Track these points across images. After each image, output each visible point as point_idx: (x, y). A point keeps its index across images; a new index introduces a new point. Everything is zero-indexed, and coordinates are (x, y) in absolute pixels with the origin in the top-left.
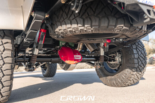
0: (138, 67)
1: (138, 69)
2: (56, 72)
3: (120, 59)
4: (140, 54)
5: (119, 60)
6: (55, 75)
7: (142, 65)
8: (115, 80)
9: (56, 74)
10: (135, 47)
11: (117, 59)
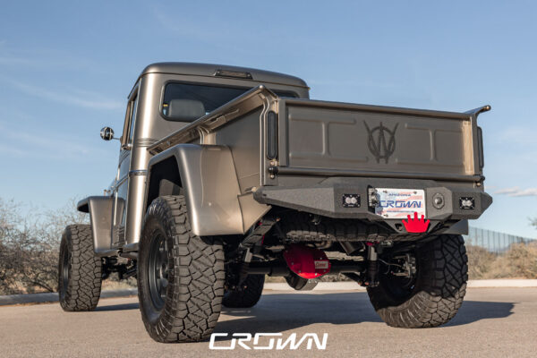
0: (444, 285)
1: (445, 290)
2: (264, 293)
3: (414, 268)
4: (448, 260)
5: (411, 270)
6: (259, 303)
7: (454, 282)
8: (403, 314)
9: (261, 298)
10: (439, 246)
11: (408, 268)
